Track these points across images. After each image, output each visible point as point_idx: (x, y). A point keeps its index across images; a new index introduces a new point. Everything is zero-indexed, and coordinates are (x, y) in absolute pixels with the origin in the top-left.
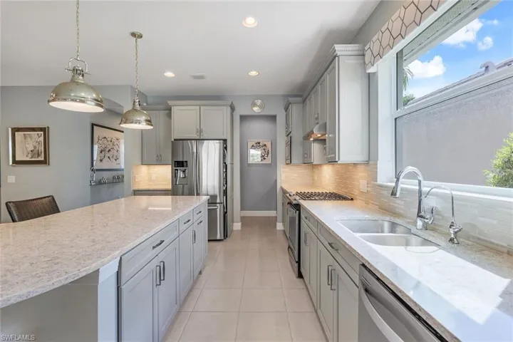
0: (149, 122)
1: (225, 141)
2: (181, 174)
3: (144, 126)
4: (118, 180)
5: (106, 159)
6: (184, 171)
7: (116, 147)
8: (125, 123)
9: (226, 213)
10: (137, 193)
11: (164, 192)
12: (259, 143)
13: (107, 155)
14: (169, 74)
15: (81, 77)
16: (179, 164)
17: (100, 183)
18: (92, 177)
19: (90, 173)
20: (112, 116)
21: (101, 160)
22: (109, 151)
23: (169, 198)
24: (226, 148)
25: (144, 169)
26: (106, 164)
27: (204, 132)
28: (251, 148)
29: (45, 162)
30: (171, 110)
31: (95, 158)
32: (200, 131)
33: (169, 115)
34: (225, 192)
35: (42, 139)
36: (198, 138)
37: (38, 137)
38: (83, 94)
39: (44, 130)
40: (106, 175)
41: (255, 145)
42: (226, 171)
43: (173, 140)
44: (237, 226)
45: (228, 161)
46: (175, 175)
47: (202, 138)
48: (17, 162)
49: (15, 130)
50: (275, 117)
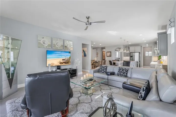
1: (140, 53)
2: (131, 58)
14: (130, 43)
16: (131, 56)
25: (124, 57)
29: (111, 56)
30: (129, 48)
32: (135, 51)
34: (140, 61)
39: (111, 52)
42: (140, 58)
43: (130, 53)
45: (140, 56)
48: (107, 56)
49: (107, 52)
50: (152, 47)
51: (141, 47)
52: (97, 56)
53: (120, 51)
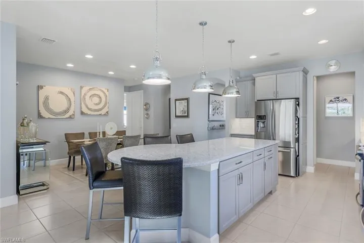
0: (238, 92)
1: (297, 99)
2: (261, 125)
3: (235, 95)
4: (222, 126)
5: (216, 114)
6: (263, 123)
7: (221, 107)
8: (225, 94)
9: (298, 156)
10: (233, 135)
11: (250, 136)
12: (338, 98)
13: (217, 111)
14: (253, 57)
15: (204, 76)
16: (260, 118)
17: (213, 129)
18: (209, 125)
19: (207, 122)
20: (219, 87)
21: (213, 115)
22: (218, 109)
23: (253, 140)
24: (298, 105)
25: (237, 120)
26: (216, 118)
27: (279, 93)
28: (329, 103)
30: (255, 80)
31: (210, 114)
32: (277, 93)
33: (254, 84)
34: (297, 140)
35: (186, 104)
36: (275, 98)
37: (184, 103)
38: (205, 84)
39: (187, 99)
40: (217, 124)
41: (333, 100)
42: (299, 123)
43: (256, 101)
44: (310, 169)
45: (300, 114)
46: (257, 125)
47: (278, 98)
48: (177, 117)
49: (176, 100)
50: (353, 74)
51: (305, 72)
52: (147, 114)
53: (227, 96)
